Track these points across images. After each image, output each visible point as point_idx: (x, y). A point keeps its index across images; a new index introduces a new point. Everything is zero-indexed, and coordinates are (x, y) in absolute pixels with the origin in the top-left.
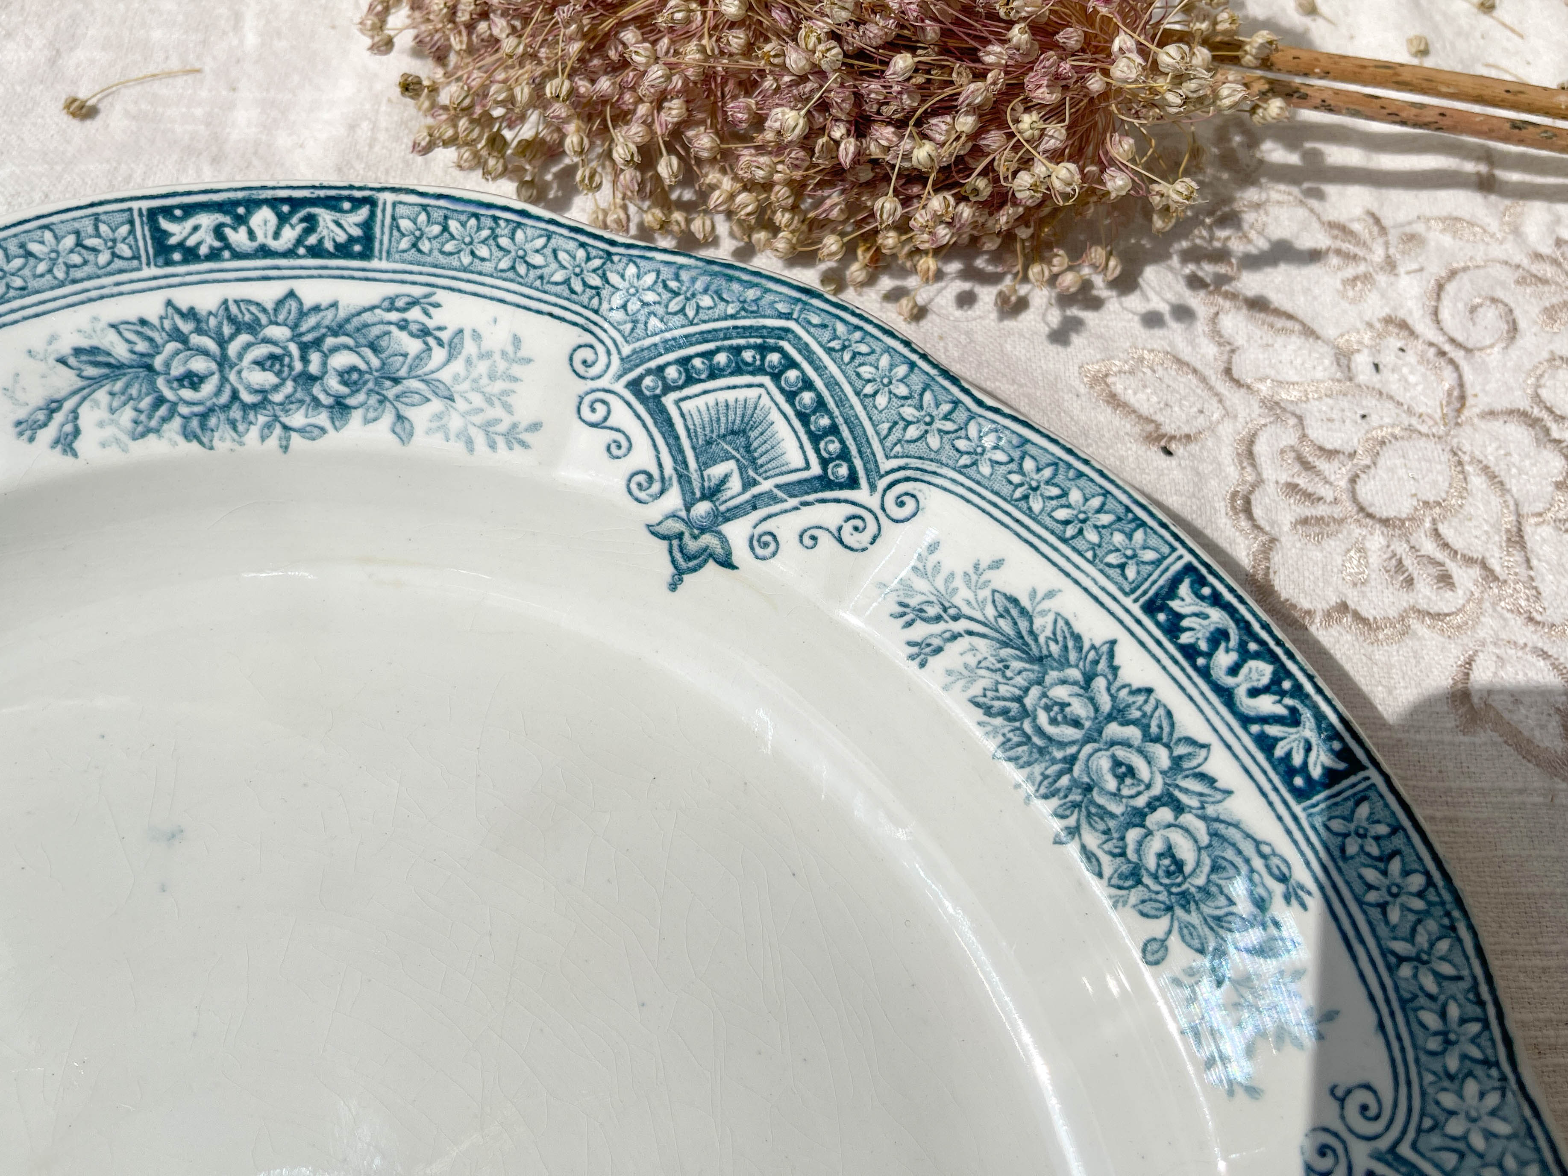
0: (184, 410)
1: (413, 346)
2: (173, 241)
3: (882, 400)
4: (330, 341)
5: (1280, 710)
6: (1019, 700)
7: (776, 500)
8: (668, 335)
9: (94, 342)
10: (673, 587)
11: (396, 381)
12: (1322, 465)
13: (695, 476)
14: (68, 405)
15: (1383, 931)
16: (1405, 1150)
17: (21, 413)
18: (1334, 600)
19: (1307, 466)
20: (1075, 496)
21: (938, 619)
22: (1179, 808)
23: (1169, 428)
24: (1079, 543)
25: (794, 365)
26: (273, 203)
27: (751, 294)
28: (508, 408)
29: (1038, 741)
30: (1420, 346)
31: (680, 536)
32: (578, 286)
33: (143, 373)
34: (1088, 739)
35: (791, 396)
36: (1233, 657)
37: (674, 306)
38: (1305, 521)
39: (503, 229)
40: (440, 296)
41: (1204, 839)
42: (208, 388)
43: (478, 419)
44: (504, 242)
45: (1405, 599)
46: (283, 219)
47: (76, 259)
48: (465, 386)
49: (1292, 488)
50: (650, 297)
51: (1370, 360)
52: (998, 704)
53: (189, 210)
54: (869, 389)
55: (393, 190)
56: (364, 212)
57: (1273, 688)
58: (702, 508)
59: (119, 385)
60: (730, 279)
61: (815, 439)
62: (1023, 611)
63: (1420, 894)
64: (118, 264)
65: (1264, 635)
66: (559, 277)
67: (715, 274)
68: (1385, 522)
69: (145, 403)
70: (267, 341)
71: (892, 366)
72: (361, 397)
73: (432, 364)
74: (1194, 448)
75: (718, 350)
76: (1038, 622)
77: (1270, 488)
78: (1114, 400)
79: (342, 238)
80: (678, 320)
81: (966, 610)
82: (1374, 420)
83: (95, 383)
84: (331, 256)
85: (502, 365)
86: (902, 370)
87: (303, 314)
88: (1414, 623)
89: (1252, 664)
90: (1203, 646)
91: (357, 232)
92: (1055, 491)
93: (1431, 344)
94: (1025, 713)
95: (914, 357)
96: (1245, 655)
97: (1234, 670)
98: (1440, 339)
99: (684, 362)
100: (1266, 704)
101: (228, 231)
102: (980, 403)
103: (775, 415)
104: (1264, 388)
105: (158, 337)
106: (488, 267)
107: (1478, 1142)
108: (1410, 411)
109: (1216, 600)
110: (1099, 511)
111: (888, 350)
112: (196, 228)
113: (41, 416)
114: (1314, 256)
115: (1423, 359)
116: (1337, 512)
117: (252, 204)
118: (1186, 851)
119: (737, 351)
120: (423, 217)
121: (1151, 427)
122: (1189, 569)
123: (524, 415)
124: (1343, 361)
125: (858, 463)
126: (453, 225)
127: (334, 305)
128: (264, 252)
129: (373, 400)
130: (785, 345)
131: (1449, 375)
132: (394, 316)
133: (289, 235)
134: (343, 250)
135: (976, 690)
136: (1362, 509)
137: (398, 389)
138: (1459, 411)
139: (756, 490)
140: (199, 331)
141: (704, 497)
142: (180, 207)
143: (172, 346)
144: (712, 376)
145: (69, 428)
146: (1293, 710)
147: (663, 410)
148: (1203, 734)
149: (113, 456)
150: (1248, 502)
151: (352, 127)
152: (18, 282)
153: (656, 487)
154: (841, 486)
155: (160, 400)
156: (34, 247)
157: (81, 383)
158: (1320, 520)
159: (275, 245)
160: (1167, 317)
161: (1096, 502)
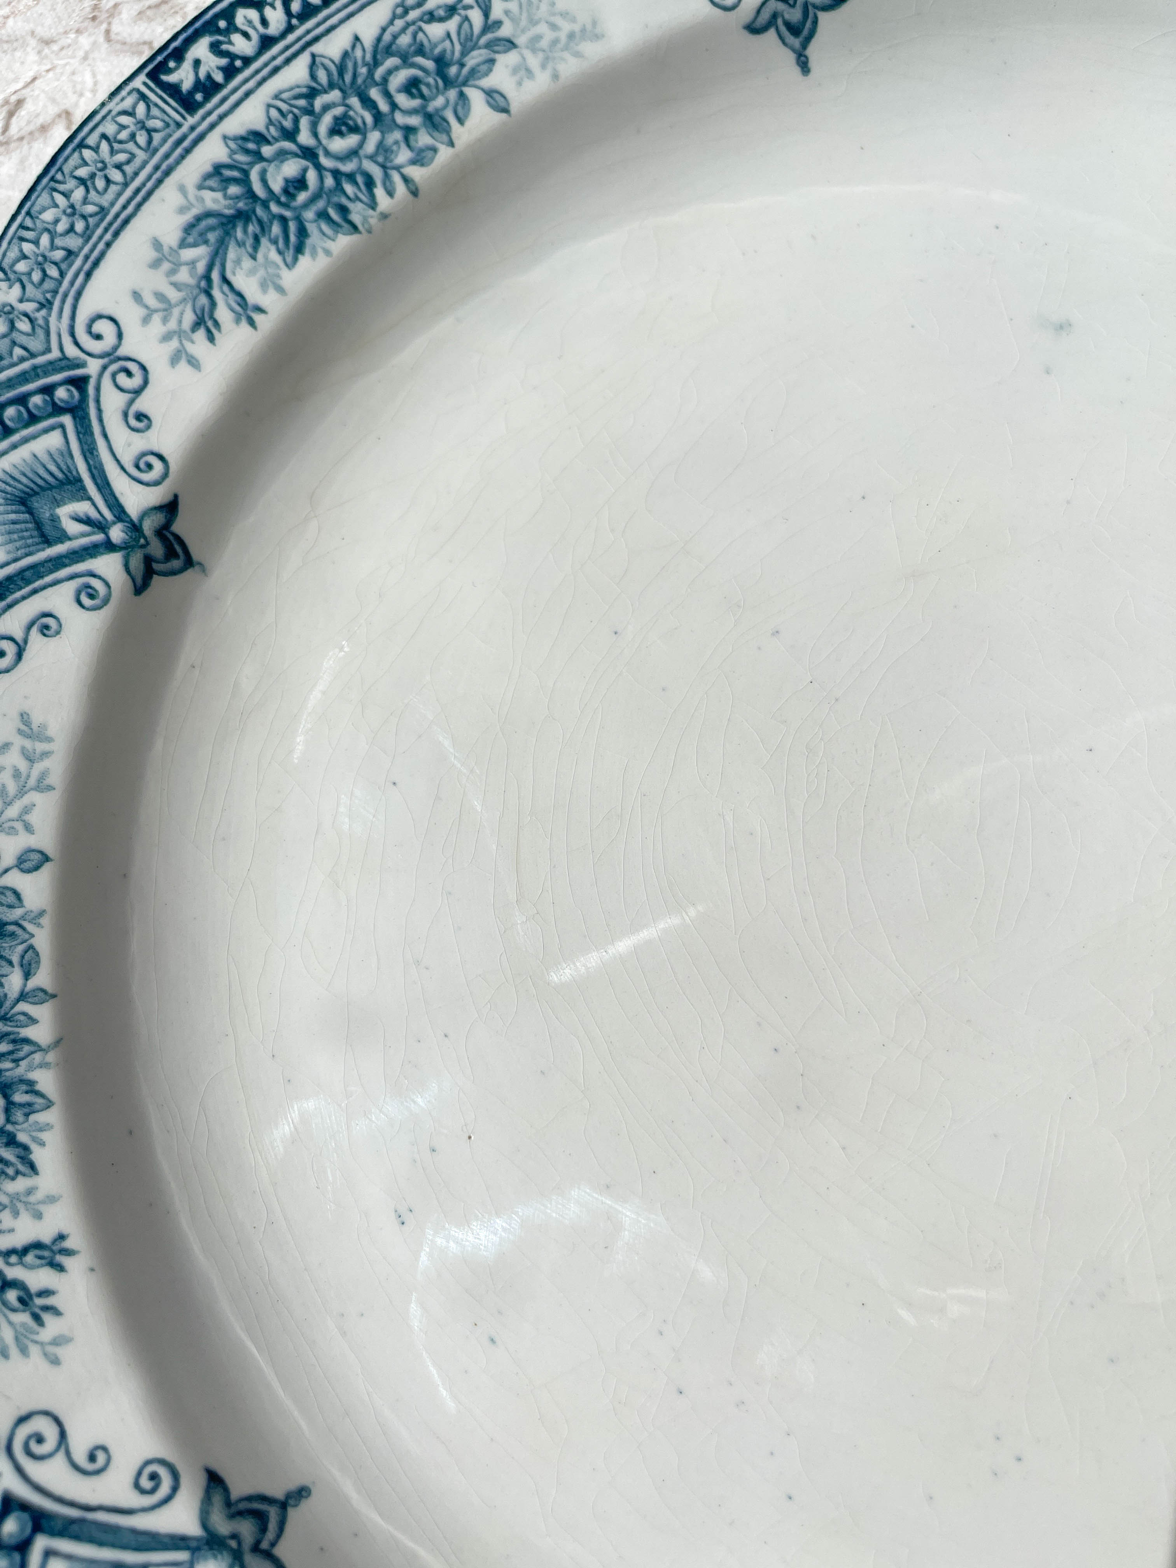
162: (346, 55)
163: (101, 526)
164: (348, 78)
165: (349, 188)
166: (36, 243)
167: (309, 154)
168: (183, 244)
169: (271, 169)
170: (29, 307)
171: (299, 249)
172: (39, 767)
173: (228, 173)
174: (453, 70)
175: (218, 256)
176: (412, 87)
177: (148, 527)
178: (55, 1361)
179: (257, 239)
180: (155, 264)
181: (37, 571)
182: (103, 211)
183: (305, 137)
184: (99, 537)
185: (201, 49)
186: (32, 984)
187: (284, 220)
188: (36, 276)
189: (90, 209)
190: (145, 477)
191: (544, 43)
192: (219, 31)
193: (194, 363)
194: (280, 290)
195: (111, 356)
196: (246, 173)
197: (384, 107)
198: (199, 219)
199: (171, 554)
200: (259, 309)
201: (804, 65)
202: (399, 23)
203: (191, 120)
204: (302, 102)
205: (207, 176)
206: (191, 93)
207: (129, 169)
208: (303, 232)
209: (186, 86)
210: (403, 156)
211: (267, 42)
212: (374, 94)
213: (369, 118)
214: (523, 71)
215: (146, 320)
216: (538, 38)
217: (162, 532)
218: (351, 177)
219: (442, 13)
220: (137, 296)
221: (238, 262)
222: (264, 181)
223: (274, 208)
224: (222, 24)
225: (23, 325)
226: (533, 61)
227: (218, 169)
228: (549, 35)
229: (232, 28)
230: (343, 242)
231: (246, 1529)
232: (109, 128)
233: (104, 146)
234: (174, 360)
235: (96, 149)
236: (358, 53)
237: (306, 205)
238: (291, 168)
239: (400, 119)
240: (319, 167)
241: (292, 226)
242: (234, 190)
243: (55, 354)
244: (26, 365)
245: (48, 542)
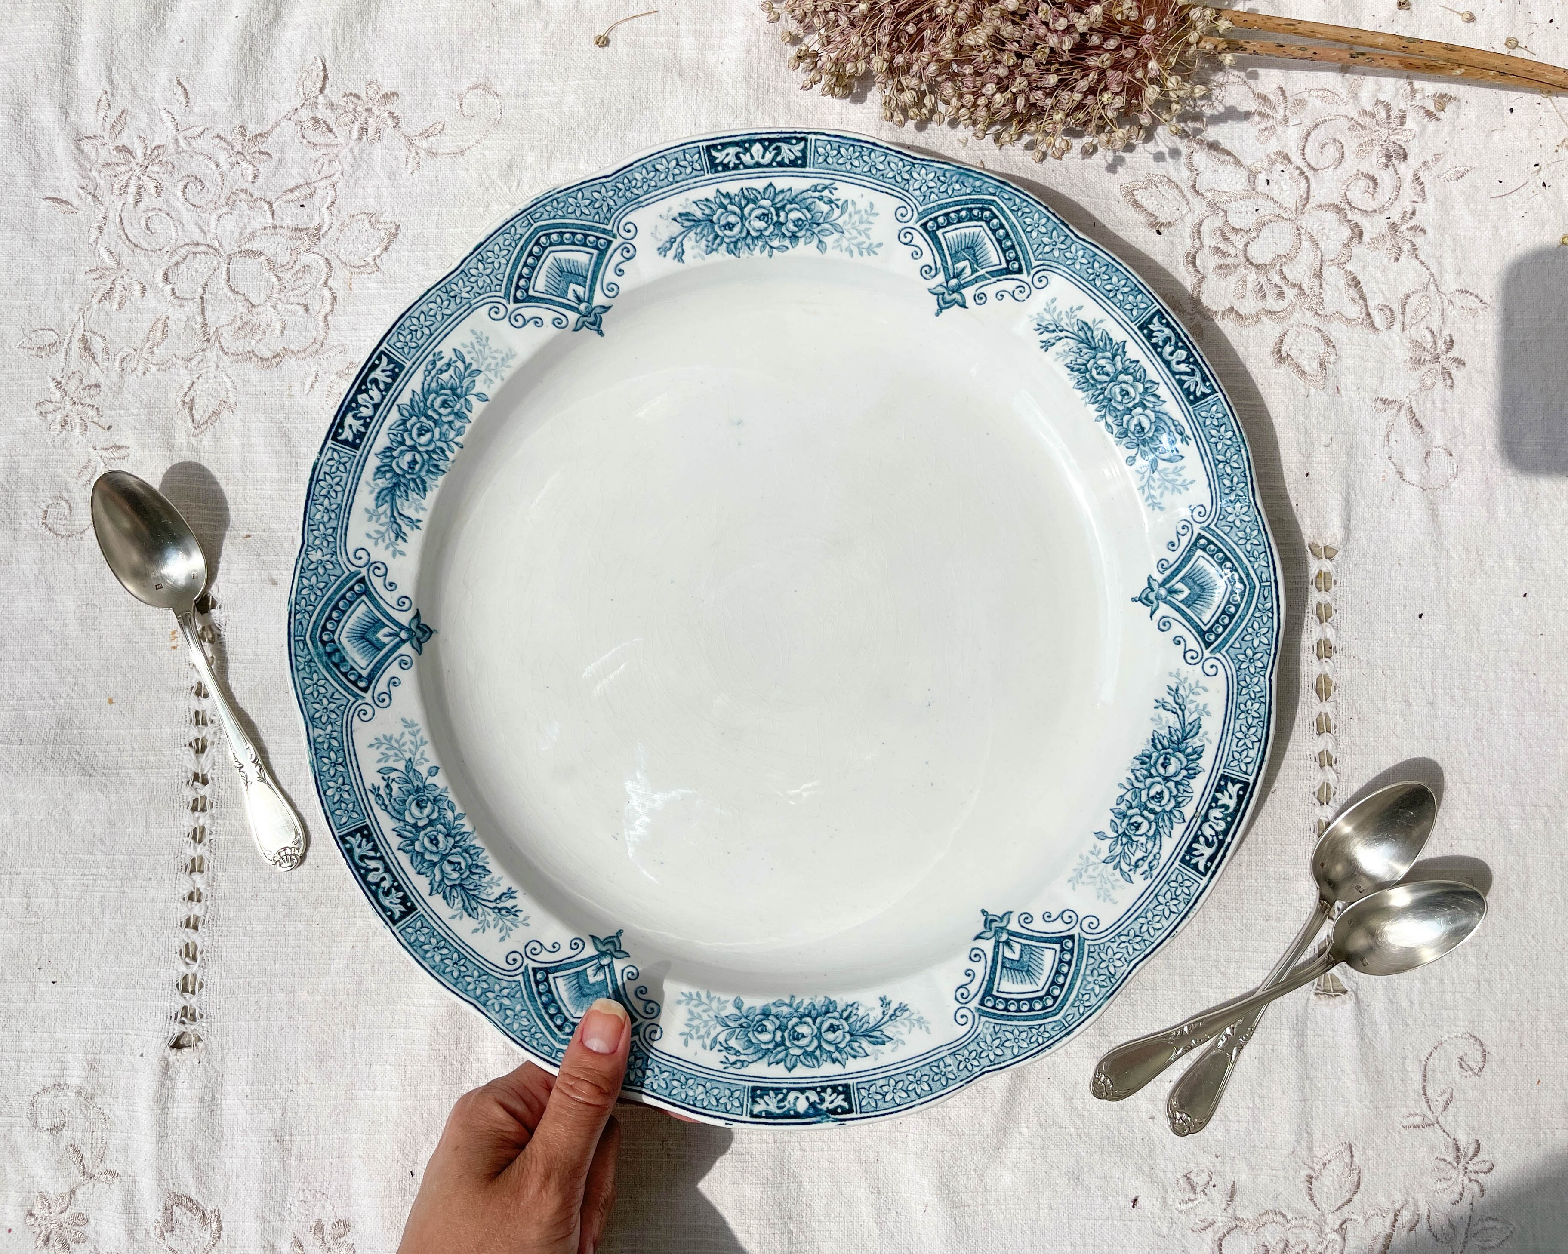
0: (727, 240)
1: (826, 208)
2: (718, 161)
3: (1034, 234)
4: (789, 207)
5: (1188, 370)
6: (1085, 365)
7: (986, 279)
8: (940, 202)
9: (687, 210)
10: (937, 314)
11: (818, 225)
12: (1233, 237)
13: (950, 267)
14: (679, 239)
15: (1215, 452)
16: (1212, 526)
17: (660, 244)
18: (1228, 306)
19: (1225, 237)
20: (1115, 279)
21: (1054, 331)
22: (1145, 407)
23: (1161, 219)
24: (1114, 300)
25: (996, 217)
26: (761, 141)
27: (978, 184)
28: (868, 236)
29: (1091, 381)
30: (1292, 168)
31: (943, 294)
32: (899, 179)
33: (709, 223)
34: (1111, 381)
35: (994, 231)
36: (1172, 348)
37: (942, 189)
38: (1220, 267)
39: (865, 152)
40: (837, 184)
41: (1153, 419)
42: (737, 229)
43: (855, 242)
44: (866, 158)
45: (1261, 305)
46: (766, 149)
47: (677, 171)
48: (849, 226)
49: (1217, 249)
50: (932, 184)
51: (1266, 178)
52: (1076, 367)
53: (724, 146)
54: (1029, 229)
55: (815, 133)
56: (802, 144)
57: (1186, 361)
58: (954, 282)
59: (699, 230)
60: (969, 176)
61: (1004, 251)
62: (1089, 328)
63: (1230, 439)
64: (695, 173)
65: (1185, 340)
66: (891, 175)
67: (961, 174)
68: (1257, 267)
69: (711, 238)
70: (761, 207)
71: (1040, 219)
72: (803, 232)
73: (834, 217)
74: (1172, 229)
75: (962, 209)
76: (1095, 333)
77: (1206, 250)
78: (1136, 204)
79: (792, 157)
80: (945, 195)
81: (1066, 328)
82: (1261, 211)
83: (689, 229)
84: (788, 166)
85: (865, 216)
86: (1044, 221)
87: (776, 194)
88: (1263, 318)
89: (1179, 351)
90: (1161, 344)
91: (799, 154)
92: (1106, 277)
93: (1298, 168)
94: (1087, 370)
95: (1050, 215)
96: (1177, 347)
97: (1172, 354)
98: (1303, 165)
99: (946, 215)
100: (1183, 367)
101: (741, 155)
102: (1077, 236)
103: (987, 240)
104: (1209, 195)
105: (714, 207)
106: (858, 170)
107: (1238, 523)
108: (1280, 207)
109: (1168, 325)
110: (1124, 286)
111: (1038, 211)
112: (727, 155)
113: (668, 245)
114: (1247, 115)
115: (1292, 178)
116: (1236, 261)
117: (752, 142)
118: (1146, 424)
119: (971, 210)
120: (829, 147)
121: (1152, 219)
122: (1158, 311)
123: (875, 240)
124: (1252, 179)
125: (1023, 262)
126: (843, 150)
127: (790, 189)
128: (758, 165)
129: (809, 233)
130: (992, 207)
131: (1303, 184)
132: (817, 194)
133: (769, 156)
134: (793, 163)
135: (1068, 361)
136: (1248, 260)
137: (820, 228)
138: (1304, 206)
139: (977, 274)
140: (731, 203)
141: (954, 277)
142: (720, 144)
143: (721, 211)
144: (959, 222)
145: (680, 250)
146: (1193, 370)
147: (937, 237)
148: (1157, 379)
149: (699, 262)
150: (1194, 257)
151: (748, 52)
152: (653, 184)
153: (933, 272)
154: (1015, 273)
155: (717, 236)
156: (658, 167)
157: (683, 229)
158: (1227, 266)
159: (762, 161)
160: (1167, 156)
161: (1123, 282)
162: (411, 400)
163: (396, 635)
164: (416, 409)
165: (435, 456)
166: (319, 530)
167: (413, 448)
168: (377, 506)
169: (400, 460)
170: (328, 557)
171: (425, 490)
172: (418, 736)
173: (383, 469)
174: (459, 391)
175: (393, 505)
176: (444, 404)
177: (413, 627)
178: (528, 925)
179: (406, 492)
180: (370, 519)
181: (381, 663)
182: (340, 506)
183: (409, 442)
184: (398, 639)
185: (349, 420)
186: (456, 813)
187: (414, 480)
188: (325, 544)
189: (334, 506)
190: (404, 608)
191: (493, 366)
192: (354, 409)
193: (402, 553)
194: (424, 509)
195: (368, 564)
196: (391, 466)
197: (436, 417)
198: (379, 493)
199: (424, 632)
200: (419, 521)
201: (601, 334)
202: (429, 378)
203: (359, 453)
204: (401, 427)
205: (376, 474)
206: (354, 440)
207: (342, 483)
208: (424, 482)
209: (350, 438)
210: (452, 434)
211: (376, 407)
212: (430, 412)
213: (432, 424)
214: (489, 381)
215: (376, 544)
216: (489, 365)
217: (418, 627)
218: (434, 451)
219: (445, 368)
220: (368, 535)
221: (402, 505)
222: (399, 467)
223: (408, 476)
224: (354, 405)
225: (329, 566)
226: (491, 376)
227: (378, 469)
228: (493, 362)
229: (359, 406)
230: (441, 479)
231: (610, 947)
232: (326, 469)
233: (327, 477)
234: (394, 555)
235: (325, 480)
236: (417, 397)
237: (420, 470)
238: (408, 457)
239: (445, 419)
240: (419, 452)
241: (418, 481)
242: (388, 475)
243: (347, 573)
244: (338, 582)
245: (380, 650)
